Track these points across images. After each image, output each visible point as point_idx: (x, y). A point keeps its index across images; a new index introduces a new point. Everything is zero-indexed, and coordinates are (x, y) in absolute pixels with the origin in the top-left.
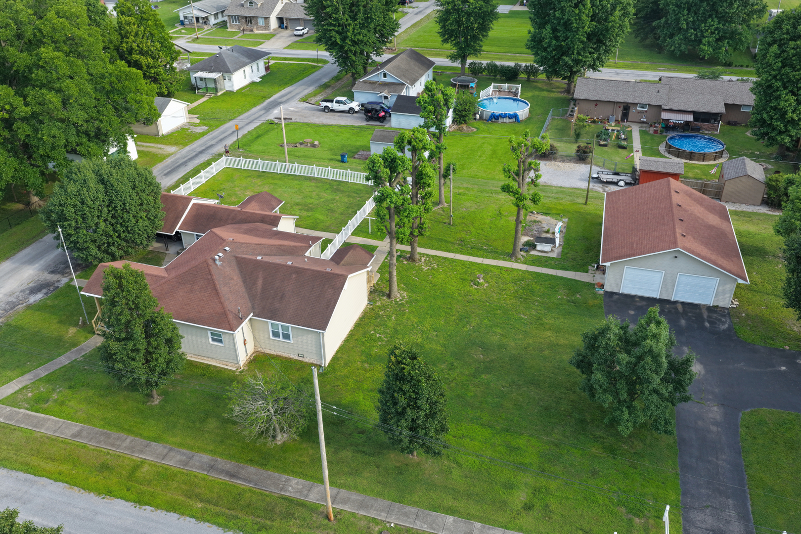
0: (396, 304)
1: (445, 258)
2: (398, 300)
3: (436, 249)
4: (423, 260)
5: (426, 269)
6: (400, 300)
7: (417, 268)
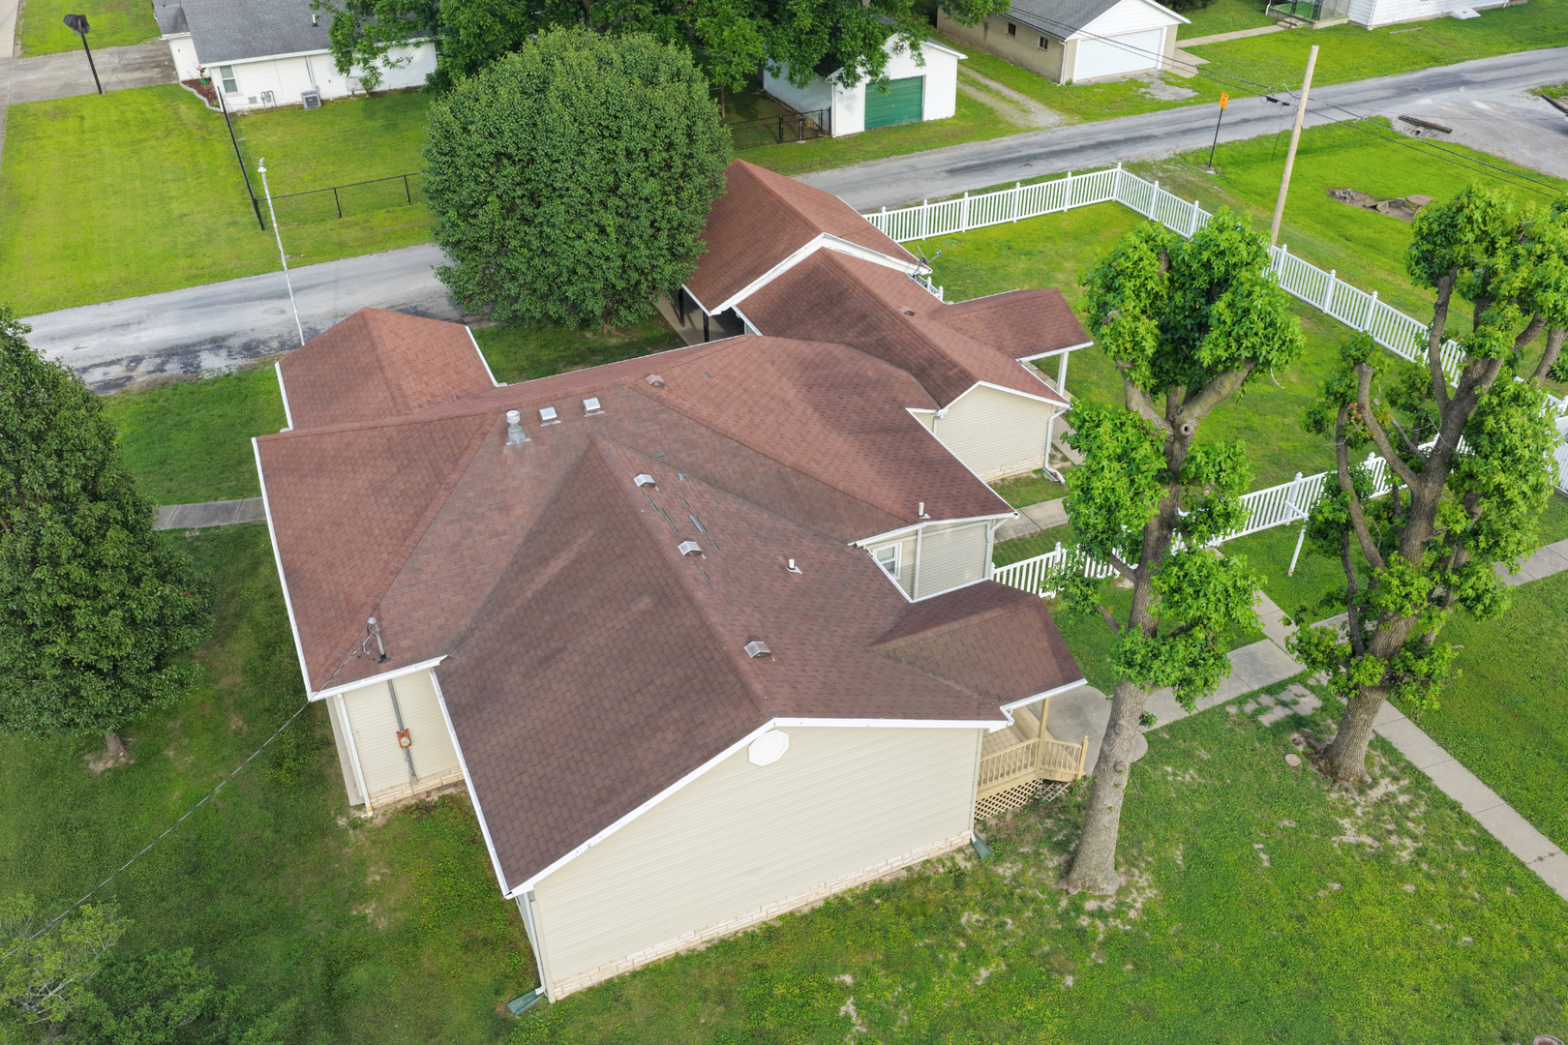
0: (1063, 917)
1: (1487, 843)
2: (1091, 905)
3: (1488, 775)
4: (1376, 794)
5: (1350, 838)
6: (1100, 914)
7: (1315, 813)
